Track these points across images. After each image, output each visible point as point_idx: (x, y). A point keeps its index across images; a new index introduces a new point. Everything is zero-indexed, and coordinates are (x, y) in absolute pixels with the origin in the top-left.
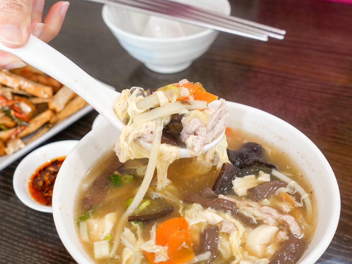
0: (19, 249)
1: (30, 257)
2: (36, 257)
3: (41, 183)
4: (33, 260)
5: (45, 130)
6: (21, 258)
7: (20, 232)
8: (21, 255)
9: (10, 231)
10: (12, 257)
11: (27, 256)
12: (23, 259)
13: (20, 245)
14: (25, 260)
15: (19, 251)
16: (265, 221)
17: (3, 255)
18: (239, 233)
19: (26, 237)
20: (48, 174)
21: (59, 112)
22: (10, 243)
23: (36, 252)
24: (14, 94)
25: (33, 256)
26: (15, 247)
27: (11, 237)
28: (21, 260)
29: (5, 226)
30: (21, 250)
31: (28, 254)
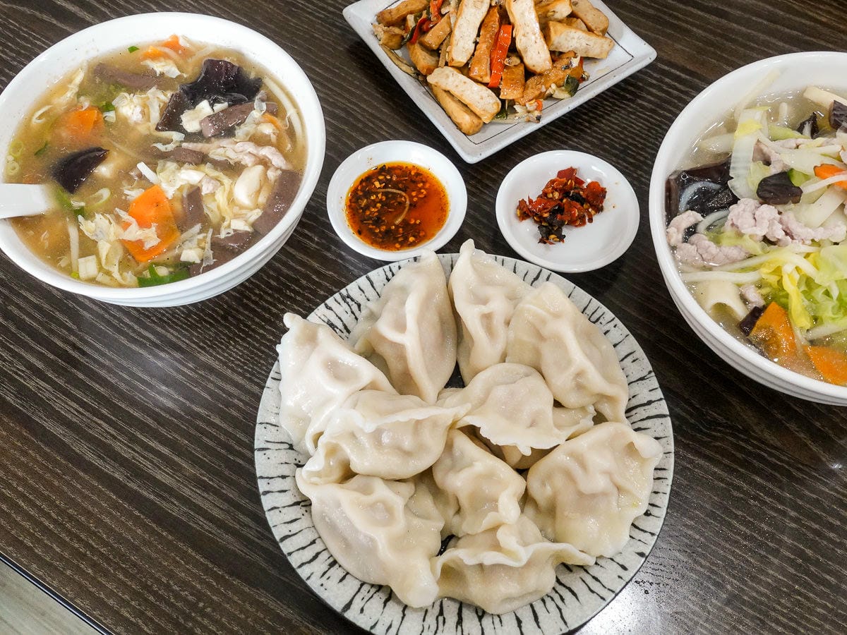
18: (224, 188)
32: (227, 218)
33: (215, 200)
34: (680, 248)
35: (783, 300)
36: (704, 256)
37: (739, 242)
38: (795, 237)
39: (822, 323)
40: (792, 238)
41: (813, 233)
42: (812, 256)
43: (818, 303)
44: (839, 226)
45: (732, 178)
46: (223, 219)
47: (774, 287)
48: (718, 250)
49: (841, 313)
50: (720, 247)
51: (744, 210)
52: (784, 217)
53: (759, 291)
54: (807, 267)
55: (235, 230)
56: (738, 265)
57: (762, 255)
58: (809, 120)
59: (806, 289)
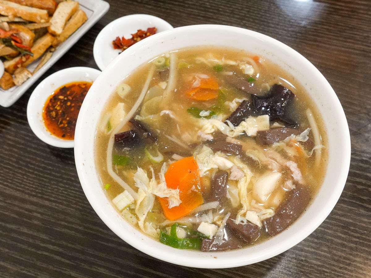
0: (45, 180)
1: (56, 187)
2: (62, 187)
3: (54, 114)
4: (60, 189)
5: (49, 55)
6: (49, 189)
7: (43, 163)
8: (48, 186)
9: (34, 162)
10: (40, 188)
11: (54, 186)
12: (51, 190)
13: (46, 175)
14: (53, 190)
15: (45, 182)
16: (270, 167)
17: (32, 187)
18: (246, 179)
19: (50, 168)
20: (59, 103)
21: (59, 36)
22: (36, 175)
23: (61, 182)
24: (10, 23)
25: (59, 186)
26: (41, 178)
27: (36, 168)
28: (49, 191)
29: (29, 158)
30: (47, 180)
31: (54, 184)
32: (245, 206)
33: (237, 187)
46: (241, 206)
55: (248, 221)
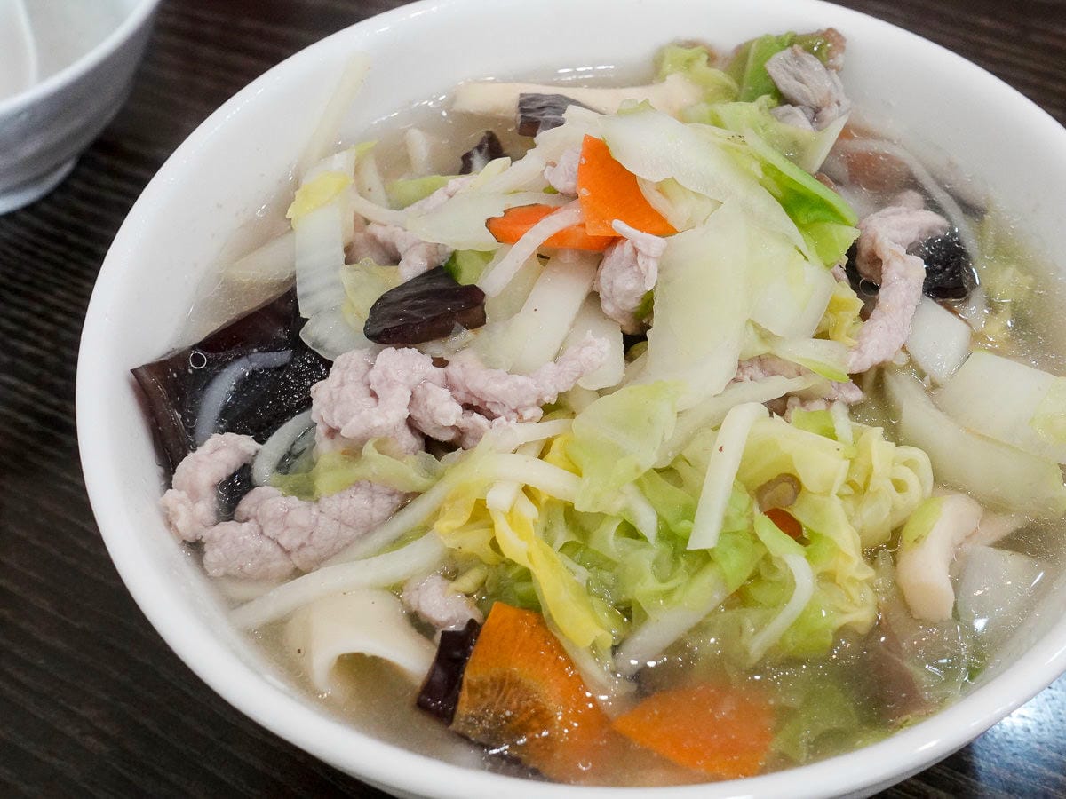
34: (211, 539)
35: (521, 589)
36: (284, 541)
37: (358, 471)
38: (496, 411)
39: (644, 617)
40: (491, 417)
41: (531, 383)
42: (555, 446)
43: (616, 564)
44: (589, 344)
45: (307, 320)
47: (487, 561)
48: (315, 512)
49: (682, 569)
50: (317, 501)
51: (342, 384)
52: (454, 370)
53: (453, 585)
54: (551, 478)
56: (380, 538)
57: (430, 488)
58: (480, 148)
59: (573, 538)
